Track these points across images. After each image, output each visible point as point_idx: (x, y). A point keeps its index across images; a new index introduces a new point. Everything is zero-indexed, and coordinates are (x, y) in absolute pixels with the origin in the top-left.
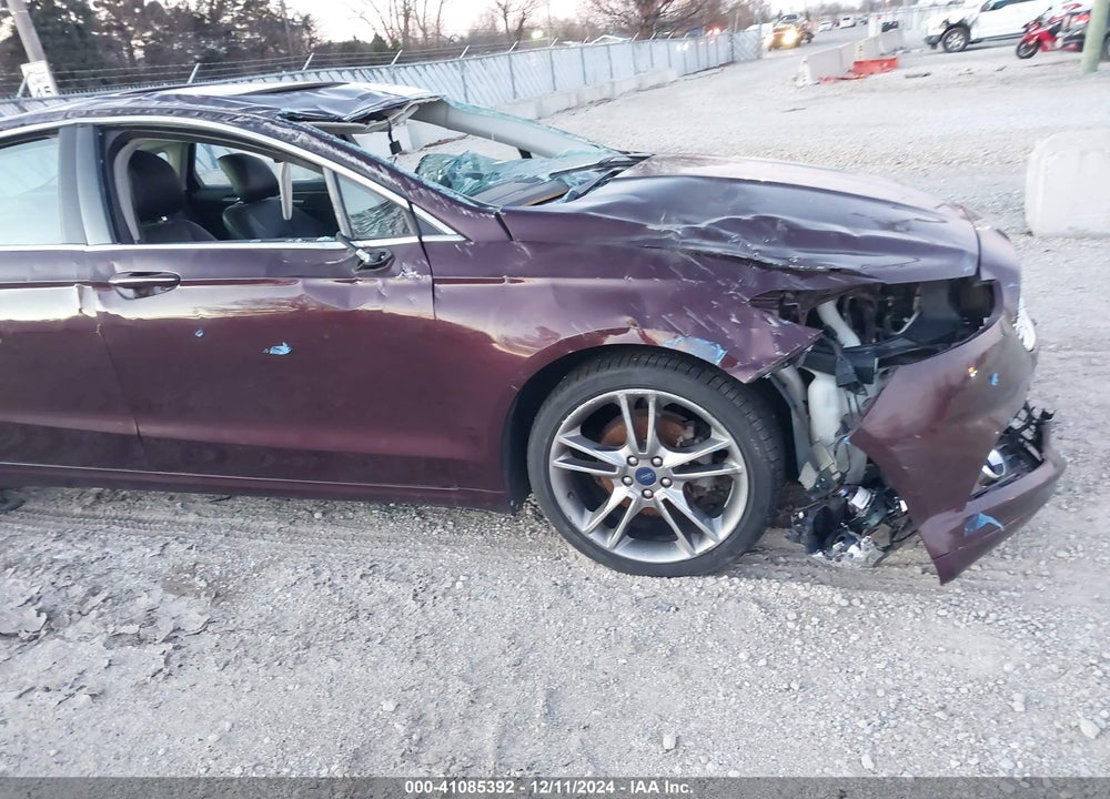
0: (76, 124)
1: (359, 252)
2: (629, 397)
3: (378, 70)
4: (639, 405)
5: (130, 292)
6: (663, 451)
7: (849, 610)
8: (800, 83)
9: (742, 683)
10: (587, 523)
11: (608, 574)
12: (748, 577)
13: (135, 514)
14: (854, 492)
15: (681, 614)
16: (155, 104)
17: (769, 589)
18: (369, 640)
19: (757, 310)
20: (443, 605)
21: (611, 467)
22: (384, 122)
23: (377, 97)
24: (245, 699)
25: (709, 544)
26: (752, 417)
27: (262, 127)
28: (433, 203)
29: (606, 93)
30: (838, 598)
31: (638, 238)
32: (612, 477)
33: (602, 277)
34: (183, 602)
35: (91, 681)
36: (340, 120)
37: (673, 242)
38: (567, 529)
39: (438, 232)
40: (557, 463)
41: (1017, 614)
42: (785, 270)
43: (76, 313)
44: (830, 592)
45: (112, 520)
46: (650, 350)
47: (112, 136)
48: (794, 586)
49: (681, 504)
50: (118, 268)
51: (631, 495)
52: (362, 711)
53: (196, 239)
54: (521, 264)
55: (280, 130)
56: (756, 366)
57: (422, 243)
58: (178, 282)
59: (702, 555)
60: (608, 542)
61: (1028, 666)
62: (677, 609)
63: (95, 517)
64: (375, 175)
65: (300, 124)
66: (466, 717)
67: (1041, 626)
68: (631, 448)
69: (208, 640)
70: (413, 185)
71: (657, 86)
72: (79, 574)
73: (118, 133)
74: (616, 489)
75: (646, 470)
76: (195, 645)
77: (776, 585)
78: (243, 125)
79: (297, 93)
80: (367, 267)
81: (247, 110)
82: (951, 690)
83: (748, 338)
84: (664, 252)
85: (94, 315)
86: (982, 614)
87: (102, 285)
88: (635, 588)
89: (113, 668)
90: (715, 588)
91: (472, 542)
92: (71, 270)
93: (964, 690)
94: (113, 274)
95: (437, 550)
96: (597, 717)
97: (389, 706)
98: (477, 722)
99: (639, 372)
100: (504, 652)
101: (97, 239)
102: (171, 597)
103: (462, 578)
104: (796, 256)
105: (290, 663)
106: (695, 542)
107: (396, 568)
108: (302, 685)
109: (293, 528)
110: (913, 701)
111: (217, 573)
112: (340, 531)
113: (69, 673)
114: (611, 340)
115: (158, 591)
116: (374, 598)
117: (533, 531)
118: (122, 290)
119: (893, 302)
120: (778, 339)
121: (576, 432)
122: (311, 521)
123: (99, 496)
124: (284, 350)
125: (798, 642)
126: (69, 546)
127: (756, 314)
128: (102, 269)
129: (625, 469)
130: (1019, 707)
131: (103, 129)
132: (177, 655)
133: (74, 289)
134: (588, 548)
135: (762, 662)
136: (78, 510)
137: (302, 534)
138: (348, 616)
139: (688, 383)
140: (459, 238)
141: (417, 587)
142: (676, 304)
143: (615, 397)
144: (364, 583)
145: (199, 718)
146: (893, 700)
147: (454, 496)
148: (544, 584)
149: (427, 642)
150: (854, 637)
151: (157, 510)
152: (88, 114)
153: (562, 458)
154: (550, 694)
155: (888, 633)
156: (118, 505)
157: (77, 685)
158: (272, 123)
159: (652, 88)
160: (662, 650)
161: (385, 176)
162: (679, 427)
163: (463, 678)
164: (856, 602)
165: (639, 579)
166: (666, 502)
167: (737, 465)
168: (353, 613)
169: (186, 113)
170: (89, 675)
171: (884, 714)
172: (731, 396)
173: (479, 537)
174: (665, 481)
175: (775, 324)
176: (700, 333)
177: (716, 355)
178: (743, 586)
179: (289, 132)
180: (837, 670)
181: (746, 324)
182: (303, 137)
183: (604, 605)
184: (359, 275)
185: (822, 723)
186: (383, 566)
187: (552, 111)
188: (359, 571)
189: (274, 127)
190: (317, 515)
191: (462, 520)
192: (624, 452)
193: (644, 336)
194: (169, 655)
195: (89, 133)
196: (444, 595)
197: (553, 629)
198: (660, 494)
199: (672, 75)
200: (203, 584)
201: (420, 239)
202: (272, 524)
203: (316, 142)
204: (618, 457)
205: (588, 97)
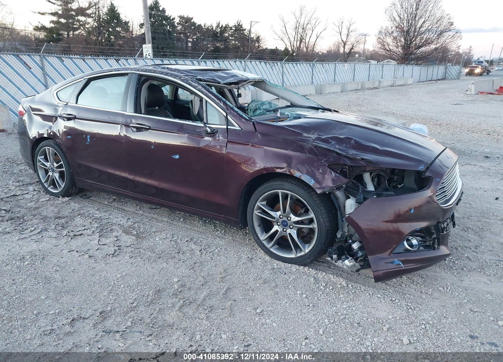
0: (133, 73)
1: (207, 128)
2: (282, 193)
3: (277, 63)
4: (285, 197)
5: (135, 130)
6: (292, 216)
7: (346, 288)
8: (468, 93)
9: (294, 300)
10: (263, 237)
11: (267, 258)
12: (316, 269)
13: (123, 207)
14: (354, 242)
15: (286, 276)
16: (159, 70)
17: (321, 275)
18: (180, 260)
19: (329, 169)
20: (208, 256)
21: (274, 218)
22: (237, 86)
23: (238, 77)
24: (133, 268)
25: (302, 253)
26: (322, 208)
27: (188, 82)
28: (234, 116)
29: (376, 85)
30: (344, 283)
31: (299, 138)
32: (274, 221)
33: (281, 149)
34: (128, 237)
35: (91, 253)
36: (219, 83)
37: (309, 140)
38: (256, 237)
39: (234, 126)
40: (256, 212)
41: (407, 302)
42: (346, 157)
43: (118, 134)
44: (342, 280)
45: (115, 208)
46: (291, 177)
47: (143, 78)
48: (330, 276)
49: (295, 237)
50: (133, 121)
51: (279, 229)
52: (167, 280)
53: (166, 117)
54: (256, 140)
55: (193, 84)
56: (323, 188)
57: (227, 128)
58: (150, 129)
59: (299, 257)
60: (269, 246)
61: (398, 318)
62: (285, 274)
63: (111, 206)
64: (219, 104)
65: (201, 82)
66: (198, 289)
67: (413, 308)
68: (281, 212)
69: (129, 249)
70: (229, 109)
71: (401, 85)
72: (99, 222)
73: (145, 78)
74: (275, 227)
75: (285, 221)
76: (125, 250)
77: (324, 274)
78: (183, 81)
79: (209, 72)
80: (208, 134)
81: (185, 76)
82: (365, 319)
83: (324, 178)
84: (305, 144)
85: (123, 135)
86: (393, 299)
87: (127, 126)
88: (275, 264)
89: (99, 251)
90: (302, 270)
91: (228, 238)
92: (120, 120)
93: (369, 320)
94: (131, 123)
95: (215, 239)
96: (240, 299)
97: (176, 280)
98: (201, 291)
99: (286, 185)
100: (221, 274)
101: (130, 112)
102: (124, 234)
103: (219, 249)
104: (352, 152)
105: (152, 261)
106: (298, 252)
107: (199, 241)
108: (152, 268)
109: (172, 222)
110: (349, 319)
111: (141, 231)
112: (186, 226)
113: (86, 249)
114: (278, 171)
115: (120, 232)
116: (187, 249)
117: (250, 239)
118: (133, 128)
119: (397, 179)
120: (333, 180)
121: (264, 203)
122: (179, 221)
123: (114, 200)
124: (177, 157)
125: (321, 293)
126: (100, 213)
127: (328, 170)
128: (129, 121)
129: (278, 219)
130: (385, 329)
131: (141, 76)
132: (118, 251)
133: (120, 126)
134: (262, 246)
135: (304, 296)
136: (106, 203)
137: (174, 225)
138: (177, 252)
139: (302, 191)
140: (239, 129)
141: (202, 248)
142: (303, 162)
143: (278, 192)
144: (186, 243)
145: (118, 270)
146: (342, 317)
147: (222, 219)
148: (244, 256)
149: (198, 265)
150: (342, 296)
151: (131, 208)
152: (138, 70)
153: (258, 211)
154: (228, 289)
155: (355, 298)
156: (119, 203)
157: (86, 252)
158: (192, 81)
159: (399, 86)
160: (273, 284)
161: (222, 104)
162: (300, 208)
163: (203, 277)
164: (350, 286)
165: (277, 262)
166: (290, 234)
167: (315, 225)
168: (178, 251)
169: (167, 74)
170: (91, 251)
171: (336, 320)
172: (316, 199)
173: (231, 238)
174: (291, 227)
175: (333, 175)
176: (308, 173)
177: (311, 182)
178: (312, 272)
179: (196, 85)
180: (329, 304)
181: (324, 174)
182: (200, 87)
183: (261, 267)
184: (206, 136)
185: (313, 318)
186: (195, 240)
187: (349, 89)
188: (186, 239)
189: (192, 82)
190: (181, 220)
191: (228, 231)
192: (279, 213)
193: (289, 171)
194: (116, 251)
195: (137, 76)
196: (210, 253)
197: (240, 271)
198: (289, 231)
199: (410, 81)
200: (135, 233)
201: (227, 127)
202: (165, 219)
203: (203, 90)
204: (277, 215)
205: (367, 86)
